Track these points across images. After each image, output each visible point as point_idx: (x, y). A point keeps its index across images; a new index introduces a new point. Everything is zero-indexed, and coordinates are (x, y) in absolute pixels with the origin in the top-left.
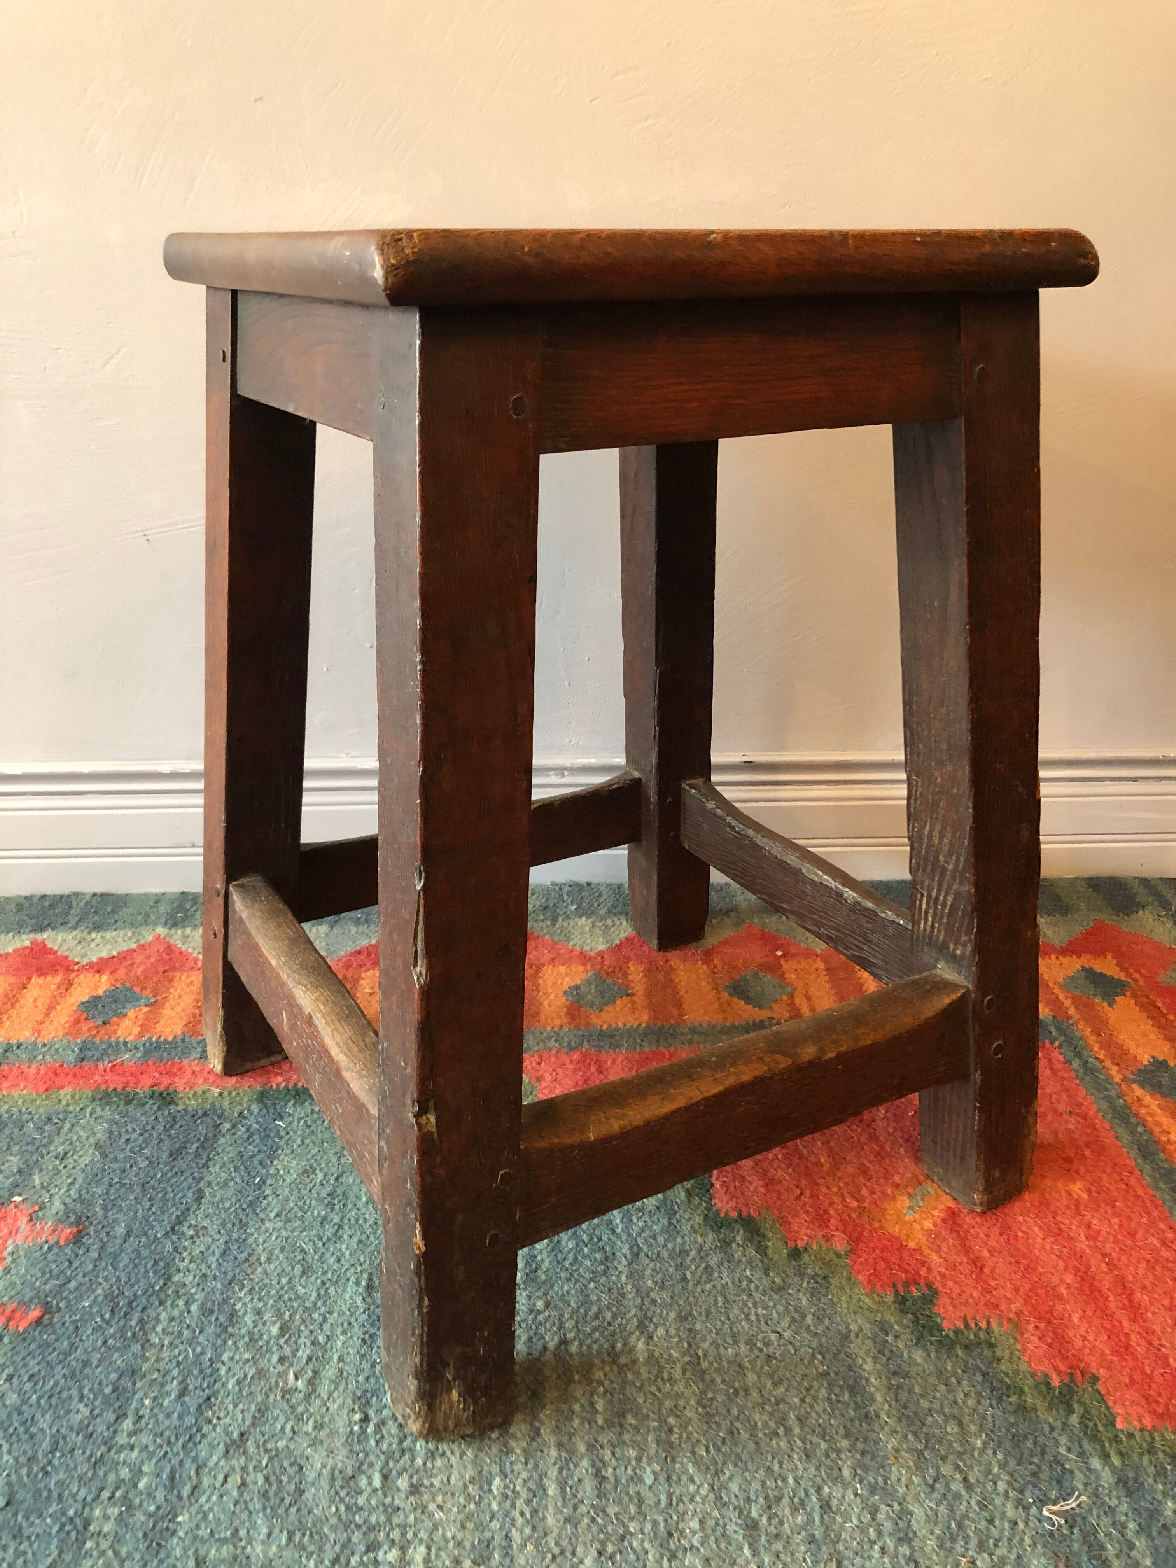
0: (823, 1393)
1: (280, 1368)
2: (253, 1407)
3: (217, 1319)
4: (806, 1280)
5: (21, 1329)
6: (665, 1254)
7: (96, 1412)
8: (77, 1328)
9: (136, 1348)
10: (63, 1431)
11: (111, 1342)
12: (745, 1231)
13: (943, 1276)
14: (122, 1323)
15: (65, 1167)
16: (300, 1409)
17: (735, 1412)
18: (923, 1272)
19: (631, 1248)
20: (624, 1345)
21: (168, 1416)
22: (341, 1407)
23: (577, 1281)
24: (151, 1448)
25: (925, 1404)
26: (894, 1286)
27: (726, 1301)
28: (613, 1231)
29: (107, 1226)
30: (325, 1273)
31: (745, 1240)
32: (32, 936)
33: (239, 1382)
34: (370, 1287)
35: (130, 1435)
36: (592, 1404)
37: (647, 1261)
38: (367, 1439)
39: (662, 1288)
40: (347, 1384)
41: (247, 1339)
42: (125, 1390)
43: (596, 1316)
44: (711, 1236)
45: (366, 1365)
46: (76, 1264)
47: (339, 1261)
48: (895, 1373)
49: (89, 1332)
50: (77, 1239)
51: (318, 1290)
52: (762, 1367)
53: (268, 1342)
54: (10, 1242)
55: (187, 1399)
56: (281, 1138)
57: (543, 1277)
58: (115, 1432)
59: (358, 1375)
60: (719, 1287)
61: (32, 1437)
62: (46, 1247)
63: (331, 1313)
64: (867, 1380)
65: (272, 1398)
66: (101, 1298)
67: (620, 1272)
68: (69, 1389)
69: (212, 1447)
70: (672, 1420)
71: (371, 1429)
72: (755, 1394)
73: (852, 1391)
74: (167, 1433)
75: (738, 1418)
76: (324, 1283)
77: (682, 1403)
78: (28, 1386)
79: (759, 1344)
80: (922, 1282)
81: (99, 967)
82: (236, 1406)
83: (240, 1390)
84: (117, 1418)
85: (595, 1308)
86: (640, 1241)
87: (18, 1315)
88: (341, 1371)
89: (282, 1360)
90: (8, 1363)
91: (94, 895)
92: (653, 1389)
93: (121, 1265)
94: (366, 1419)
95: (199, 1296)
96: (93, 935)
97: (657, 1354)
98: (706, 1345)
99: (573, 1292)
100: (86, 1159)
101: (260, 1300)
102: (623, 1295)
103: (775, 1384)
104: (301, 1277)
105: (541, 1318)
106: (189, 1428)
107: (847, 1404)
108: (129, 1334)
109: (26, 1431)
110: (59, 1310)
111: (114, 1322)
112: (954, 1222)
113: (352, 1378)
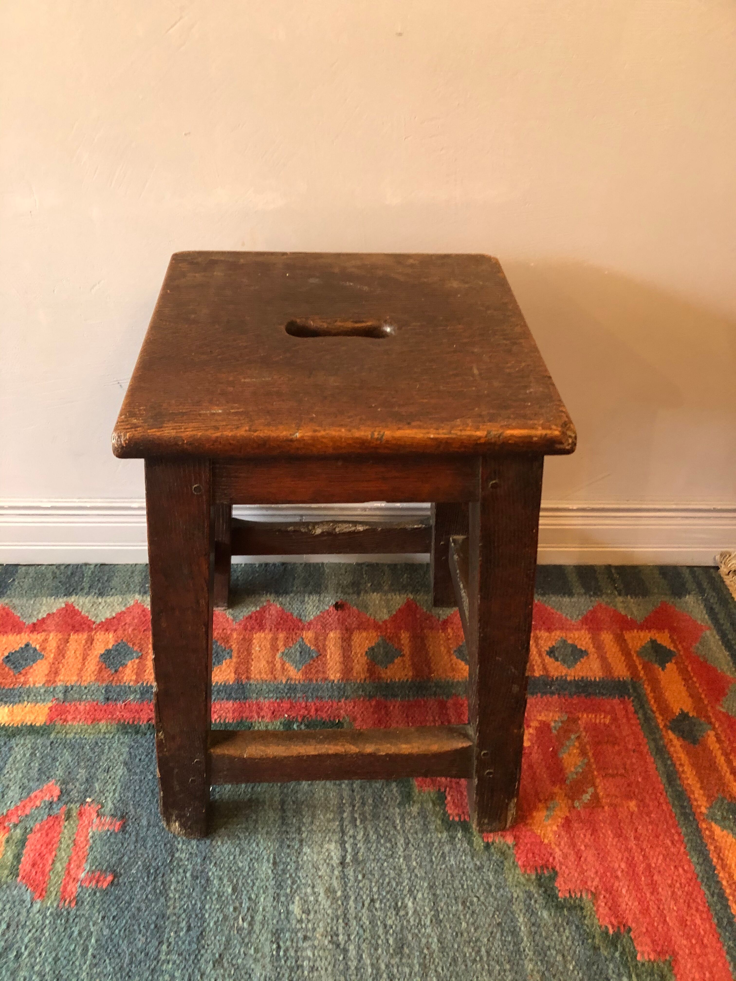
0: (498, 935)
1: (235, 915)
2: (224, 939)
3: (200, 882)
4: (492, 863)
5: (104, 887)
6: (422, 844)
7: (148, 940)
8: (132, 887)
9: (163, 900)
10: (134, 951)
11: (150, 896)
12: (462, 830)
13: (560, 863)
14: (154, 884)
15: (110, 778)
16: (247, 940)
17: (456, 946)
18: (551, 859)
19: (405, 840)
20: (402, 903)
21: (183, 943)
22: (266, 940)
23: (378, 861)
24: (178, 962)
25: (547, 943)
26: (536, 869)
27: (452, 876)
28: (395, 828)
29: (137, 820)
30: (251, 853)
31: (462, 836)
33: (215, 923)
34: (275, 864)
35: (167, 954)
36: (387, 940)
37: (413, 849)
38: (280, 959)
39: (420, 867)
40: (268, 925)
41: (216, 896)
42: (161, 927)
43: (388, 884)
44: (445, 833)
45: (276, 913)
46: (125, 845)
47: (258, 845)
48: (533, 924)
49: (138, 889)
50: (123, 829)
51: (249, 864)
52: (469, 919)
53: (227, 898)
54: (90, 830)
55: (191, 932)
57: (361, 858)
58: (160, 952)
59: (273, 920)
60: (449, 867)
61: (119, 954)
62: (109, 833)
63: (256, 879)
64: (520, 928)
65: (232, 933)
66: (141, 868)
67: (399, 856)
68: (133, 926)
70: (425, 951)
71: (282, 953)
72: (465, 935)
73: (512, 935)
74: (185, 953)
75: (457, 950)
76: (251, 860)
77: (430, 940)
78: (113, 923)
79: (468, 904)
80: (550, 866)
81: (107, 626)
82: (215, 937)
83: (217, 928)
84: (159, 944)
85: (387, 880)
86: (409, 836)
87: (102, 878)
88: (264, 917)
89: (235, 909)
90: (101, 909)
91: (96, 565)
92: (416, 931)
93: (148, 846)
94: (279, 947)
95: (190, 867)
96: (100, 600)
97: (418, 909)
98: (442, 904)
99: (376, 868)
100: (120, 773)
101: (221, 870)
102: (401, 871)
103: (475, 929)
104: (240, 855)
105: (361, 885)
106: (194, 950)
107: (510, 943)
108: (158, 891)
109: (116, 951)
110: (121, 875)
111: (149, 883)
112: (569, 826)
113: (270, 922)
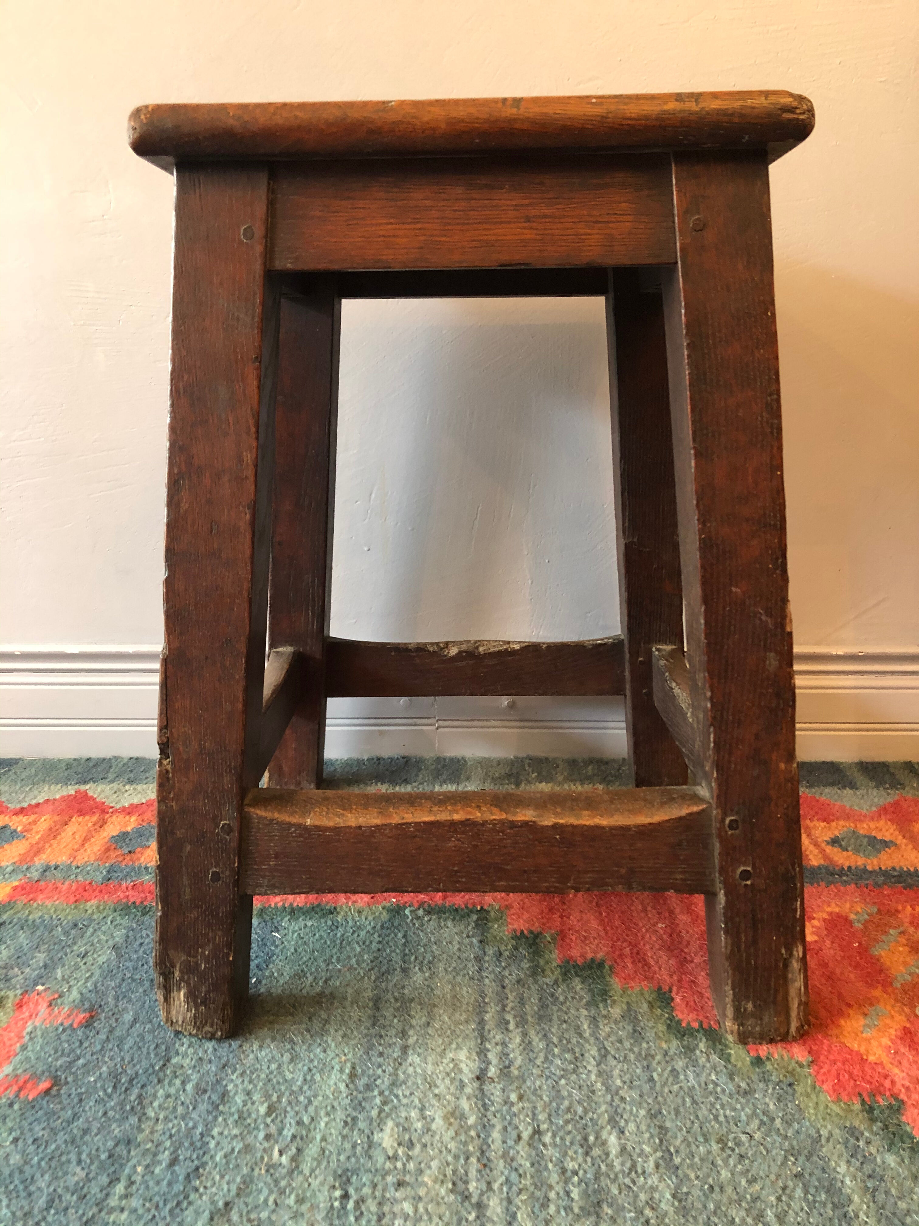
0: (799, 1192)
1: (266, 1145)
2: (238, 1179)
3: (210, 1098)
4: (771, 1087)
5: (30, 1098)
6: (632, 1057)
7: (91, 1176)
8: (81, 1101)
9: (133, 1120)
10: (59, 1191)
11: (111, 1113)
12: (707, 1040)
13: (908, 1089)
14: (122, 1097)
15: (85, 964)
16: (283, 1183)
17: (712, 1206)
18: (887, 1084)
19: (599, 1050)
20: (597, 1138)
21: (158, 1183)
22: (322, 1184)
23: (548, 1078)
24: (140, 1211)
25: (903, 1205)
26: (860, 1095)
27: (694, 1102)
28: (581, 1035)
29: (116, 1015)
30: (311, 1061)
31: (708, 1047)
32: (77, 787)
33: (226, 1156)
34: (353, 1076)
35: (121, 1198)
36: (568, 1193)
37: (614, 1062)
38: (346, 1214)
39: (630, 1088)
40: (329, 1162)
41: (236, 1117)
42: (120, 1157)
43: (568, 1110)
44: (675, 1043)
45: (348, 1146)
46: (86, 1044)
47: (325, 1051)
48: (870, 1176)
49: (92, 1104)
50: (89, 1023)
51: (305, 1075)
52: (735, 1166)
53: (256, 1120)
54: (30, 1023)
55: (177, 1168)
56: (276, 947)
57: (516, 1073)
58: (107, 1195)
59: (339, 1154)
60: (686, 1089)
61: (30, 1195)
62: (61, 1029)
63: (315, 1096)
64: (842, 1182)
65: (257, 1171)
66: (105, 1075)
67: (590, 1071)
68: (69, 1153)
69: (197, 1213)
70: (648, 1212)
71: (350, 1205)
72: (729, 1190)
73: (828, 1192)
74: (157, 1198)
75: (715, 1213)
76: (310, 1070)
77: (657, 1196)
78: (32, 1148)
79: (730, 1144)
80: (888, 1094)
81: (130, 810)
82: (222, 1177)
83: (227, 1163)
84: (111, 1182)
85: (566, 1103)
86: (608, 1045)
87: (29, 1086)
88: (323, 1150)
89: (268, 1137)
90: (16, 1127)
91: (131, 758)
92: (627, 1181)
93: (126, 1047)
94: (346, 1196)
95: (195, 1077)
96: (127, 787)
97: (629, 1148)
98: (678, 1142)
99: (545, 1087)
100: (102, 959)
101: (250, 1082)
102: (593, 1092)
103: (750, 1182)
104: (289, 1063)
105: (515, 1109)
106: (176, 1195)
107: (825, 1205)
108: (128, 1107)
109: (26, 1188)
110: (67, 1083)
111: (115, 1096)
112: (912, 1041)
113: (334, 1157)
